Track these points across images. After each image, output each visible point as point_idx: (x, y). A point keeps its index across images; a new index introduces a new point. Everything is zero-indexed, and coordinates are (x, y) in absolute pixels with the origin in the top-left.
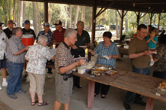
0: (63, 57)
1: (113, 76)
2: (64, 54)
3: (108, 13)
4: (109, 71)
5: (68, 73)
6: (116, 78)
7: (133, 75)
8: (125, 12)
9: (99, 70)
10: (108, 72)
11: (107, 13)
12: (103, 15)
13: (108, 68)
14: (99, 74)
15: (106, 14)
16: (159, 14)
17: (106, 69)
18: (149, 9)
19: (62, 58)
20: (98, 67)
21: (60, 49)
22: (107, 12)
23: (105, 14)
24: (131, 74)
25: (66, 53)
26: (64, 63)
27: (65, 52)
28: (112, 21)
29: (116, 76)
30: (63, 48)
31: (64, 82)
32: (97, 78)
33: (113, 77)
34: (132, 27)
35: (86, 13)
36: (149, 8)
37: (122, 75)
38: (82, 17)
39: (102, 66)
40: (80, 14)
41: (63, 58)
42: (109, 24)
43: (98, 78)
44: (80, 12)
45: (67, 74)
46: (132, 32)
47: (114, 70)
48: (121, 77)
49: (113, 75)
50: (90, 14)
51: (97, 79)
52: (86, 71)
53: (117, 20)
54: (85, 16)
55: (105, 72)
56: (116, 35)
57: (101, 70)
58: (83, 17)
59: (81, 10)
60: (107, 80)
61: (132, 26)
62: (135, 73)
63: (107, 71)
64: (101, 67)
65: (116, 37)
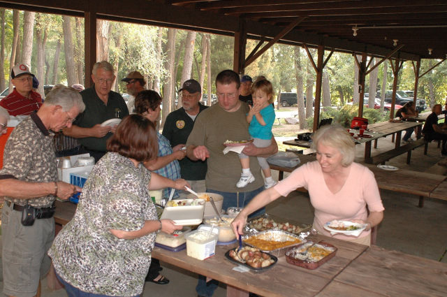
0: (19, 152)
1: (318, 266)
2: (26, 142)
3: (273, 61)
4: (304, 247)
5: (37, 203)
6: (330, 277)
7: (389, 264)
8: (327, 53)
9: (265, 243)
10: (298, 251)
11: (271, 62)
12: (260, 66)
13: (298, 235)
14: (266, 263)
15: (269, 64)
16: (415, 63)
17: (288, 239)
18: (395, 44)
19: (17, 154)
20: (259, 231)
21: (19, 131)
22: (270, 60)
23: (265, 63)
24: (382, 259)
25: (32, 142)
26: (20, 167)
27: (30, 139)
28: (285, 83)
29: (331, 269)
30: (27, 128)
31: (24, 229)
32: (259, 280)
33: (317, 271)
34: (339, 99)
35: (213, 61)
36: (395, 41)
37: (350, 263)
38: (204, 70)
39: (275, 224)
40: (198, 64)
41: (20, 155)
42: (278, 91)
43: (263, 277)
44: (198, 59)
45: (32, 207)
46: (343, 111)
47: (320, 243)
48: (349, 273)
49: (319, 264)
50: (225, 64)
51: (261, 284)
52: (217, 246)
53: (299, 79)
54: (212, 70)
55: (288, 254)
56: (298, 121)
57: (274, 245)
58: (207, 72)
59: (202, 53)
60: (299, 285)
61: (338, 96)
62: (394, 253)
63: (296, 247)
64: (270, 232)
65: (298, 127)
